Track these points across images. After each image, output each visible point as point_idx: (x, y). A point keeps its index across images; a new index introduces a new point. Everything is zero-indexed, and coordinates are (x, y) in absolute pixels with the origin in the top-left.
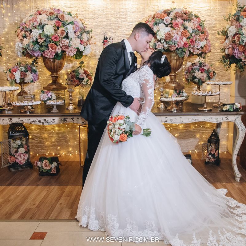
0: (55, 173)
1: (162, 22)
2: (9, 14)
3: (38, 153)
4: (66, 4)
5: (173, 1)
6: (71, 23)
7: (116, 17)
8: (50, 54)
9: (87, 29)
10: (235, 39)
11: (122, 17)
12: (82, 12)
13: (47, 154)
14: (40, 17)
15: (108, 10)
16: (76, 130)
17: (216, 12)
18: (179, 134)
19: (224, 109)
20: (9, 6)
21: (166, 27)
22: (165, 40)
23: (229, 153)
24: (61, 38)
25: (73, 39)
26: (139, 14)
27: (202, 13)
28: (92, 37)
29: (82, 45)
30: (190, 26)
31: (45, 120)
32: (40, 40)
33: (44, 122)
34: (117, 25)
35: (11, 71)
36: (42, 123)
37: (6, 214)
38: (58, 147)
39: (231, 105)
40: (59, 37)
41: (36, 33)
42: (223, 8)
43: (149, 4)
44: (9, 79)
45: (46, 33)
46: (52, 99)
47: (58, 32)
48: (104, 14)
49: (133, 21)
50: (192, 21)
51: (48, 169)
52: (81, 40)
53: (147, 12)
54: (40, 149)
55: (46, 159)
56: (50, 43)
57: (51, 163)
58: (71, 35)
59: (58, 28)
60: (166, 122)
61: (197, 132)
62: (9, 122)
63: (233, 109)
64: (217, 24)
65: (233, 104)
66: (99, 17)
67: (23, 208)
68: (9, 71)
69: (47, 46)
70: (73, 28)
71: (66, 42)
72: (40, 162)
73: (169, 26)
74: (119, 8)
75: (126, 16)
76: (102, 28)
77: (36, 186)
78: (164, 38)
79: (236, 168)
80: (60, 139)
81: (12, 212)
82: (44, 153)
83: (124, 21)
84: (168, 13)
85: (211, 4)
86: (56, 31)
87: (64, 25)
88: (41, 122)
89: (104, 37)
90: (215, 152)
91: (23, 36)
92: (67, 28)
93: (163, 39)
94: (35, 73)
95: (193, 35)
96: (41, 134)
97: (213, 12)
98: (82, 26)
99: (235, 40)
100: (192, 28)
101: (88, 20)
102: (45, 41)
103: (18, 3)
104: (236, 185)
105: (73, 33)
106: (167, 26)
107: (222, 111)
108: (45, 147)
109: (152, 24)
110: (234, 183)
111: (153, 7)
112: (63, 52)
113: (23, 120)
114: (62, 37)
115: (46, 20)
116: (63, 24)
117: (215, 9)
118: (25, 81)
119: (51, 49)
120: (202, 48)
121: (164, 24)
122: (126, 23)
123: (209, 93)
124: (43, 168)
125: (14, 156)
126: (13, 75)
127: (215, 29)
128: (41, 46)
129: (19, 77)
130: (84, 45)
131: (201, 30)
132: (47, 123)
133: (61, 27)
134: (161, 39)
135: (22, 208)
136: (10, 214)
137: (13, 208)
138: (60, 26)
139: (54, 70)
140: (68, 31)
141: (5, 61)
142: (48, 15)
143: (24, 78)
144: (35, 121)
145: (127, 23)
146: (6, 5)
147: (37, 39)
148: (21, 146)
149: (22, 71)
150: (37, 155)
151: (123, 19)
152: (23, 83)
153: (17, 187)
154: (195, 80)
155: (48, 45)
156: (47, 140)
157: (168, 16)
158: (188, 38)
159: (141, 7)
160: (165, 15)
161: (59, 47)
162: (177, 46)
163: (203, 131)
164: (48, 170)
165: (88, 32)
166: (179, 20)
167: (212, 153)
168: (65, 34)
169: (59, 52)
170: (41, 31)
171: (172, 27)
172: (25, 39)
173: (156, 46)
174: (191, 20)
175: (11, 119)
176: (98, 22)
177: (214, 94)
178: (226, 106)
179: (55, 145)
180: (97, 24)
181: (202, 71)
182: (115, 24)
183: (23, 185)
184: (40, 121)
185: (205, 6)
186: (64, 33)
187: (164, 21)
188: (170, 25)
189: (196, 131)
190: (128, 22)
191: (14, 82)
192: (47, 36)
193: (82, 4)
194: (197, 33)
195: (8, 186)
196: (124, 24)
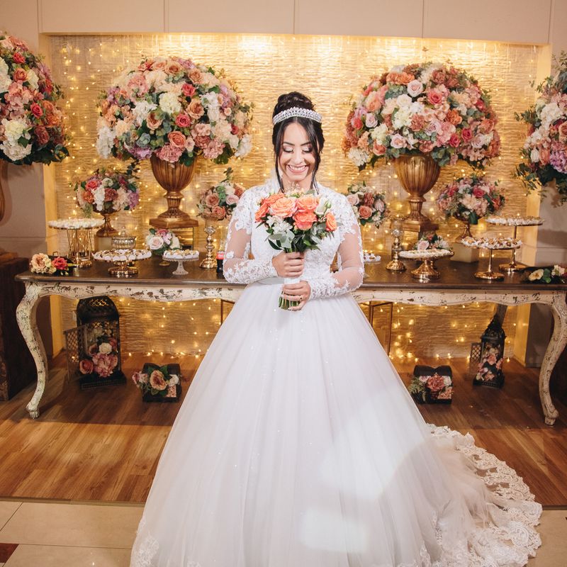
0: (175, 396)
2: (79, 68)
3: (131, 351)
4: (194, 49)
5: (425, 48)
6: (215, 89)
7: (297, 78)
8: (169, 155)
9: (243, 103)
10: (558, 130)
11: (309, 77)
12: (228, 65)
13: (149, 354)
14: (150, 77)
15: (282, 63)
16: (210, 308)
17: (504, 70)
18: (417, 319)
19: (532, 277)
20: (78, 51)
21: (413, 102)
22: (410, 130)
23: (515, 360)
24: (194, 121)
25: (218, 124)
26: (345, 72)
27: (475, 73)
28: (251, 119)
29: (235, 136)
30: (464, 100)
31: (162, 291)
32: (152, 125)
33: (160, 295)
35: (86, 186)
36: (156, 297)
37: (91, 489)
38: (170, 340)
39: (546, 270)
40: (191, 119)
41: (143, 109)
42: (518, 62)
43: (367, 52)
44: (81, 201)
45: (164, 109)
46: (172, 247)
47: (189, 108)
48: (273, 70)
49: (331, 87)
50: (467, 90)
51: (161, 389)
52: (233, 126)
53: (362, 67)
54: (135, 344)
55: (157, 368)
56: (172, 131)
57: (167, 378)
58: (214, 114)
59: (189, 100)
60: (411, 303)
61: (452, 317)
62: (87, 294)
63: (551, 277)
64: (504, 95)
65: (551, 268)
66: (262, 76)
67: (123, 475)
68: (83, 185)
69: (166, 138)
70: (219, 99)
71: (204, 130)
72: (144, 375)
73: (419, 99)
74: (303, 59)
75: (317, 75)
76: (267, 99)
77: (141, 425)
78: (409, 125)
79: (547, 400)
80: (176, 325)
81: (103, 482)
82: (144, 351)
83: (313, 86)
84: (415, 72)
85: (492, 54)
86: (184, 107)
87: (201, 93)
88: (154, 295)
90: (497, 362)
91: (115, 116)
92: (206, 101)
93: (407, 127)
94: (134, 192)
95: (470, 119)
96: (137, 313)
97: (497, 70)
98: (234, 95)
99: (558, 133)
100: (466, 105)
102: (162, 126)
103: (96, 46)
104: (548, 434)
105: (218, 112)
106: (415, 100)
107: (528, 281)
108: (146, 339)
109: (382, 95)
110: (543, 430)
111: (374, 57)
112: (196, 149)
113: (116, 291)
114: (197, 118)
115: (164, 82)
116: (197, 90)
117: (502, 64)
118: (114, 208)
119: (173, 143)
120: (485, 147)
121: (409, 95)
122: (318, 90)
123: (502, 244)
124: (151, 388)
125: (90, 359)
126: (91, 194)
127: (500, 106)
128: (154, 137)
129: (103, 200)
130: (238, 136)
131: (484, 111)
132: (165, 298)
133: (193, 97)
134: (402, 128)
135: (120, 475)
136: (100, 487)
137: (103, 474)
138: (191, 96)
139: (174, 186)
140: (209, 106)
141: (70, 163)
142: (167, 71)
143: (112, 201)
144: (142, 293)
146: (73, 49)
147: (144, 122)
148: (103, 339)
149: (108, 187)
150: (130, 354)
151: (312, 81)
152: (108, 211)
153: (102, 425)
154: (463, 213)
155: (167, 134)
156: (149, 325)
157: (416, 78)
158: (459, 126)
159: (349, 58)
160: (409, 77)
161: (190, 140)
162: (436, 144)
163: (465, 314)
164: (160, 391)
165: (246, 109)
166: (441, 89)
167: (491, 363)
168: (202, 113)
169: (190, 149)
170: (154, 107)
171: (425, 103)
172: (120, 122)
173: (390, 141)
174: (464, 89)
175: (92, 288)
176: (259, 86)
177: (513, 246)
178: (536, 272)
179: (166, 336)
180: (257, 91)
181: (478, 194)
183: (114, 423)
184: (150, 294)
185: (480, 58)
186: (200, 110)
187: (409, 90)
188: (422, 99)
189: (451, 314)
191: (92, 208)
192: (167, 118)
193: (229, 50)
194: (478, 116)
195: (83, 423)
196: (313, 93)
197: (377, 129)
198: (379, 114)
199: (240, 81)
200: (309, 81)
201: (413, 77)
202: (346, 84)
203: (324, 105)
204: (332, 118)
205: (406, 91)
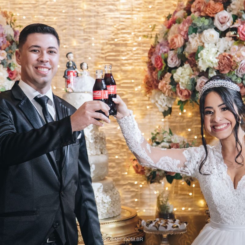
1: (211, 25)
21: (221, 37)
22: (218, 72)
34: (93, 20)
49: (133, 10)
52: (9, 70)
73: (227, 34)
78: (216, 67)
83: (111, 11)
89: (68, 63)
93: (214, 68)
101: (20, 8)
106: (223, 34)
109: (185, 29)
121: (216, 29)
122: (117, 14)
145: (118, 16)
151: (109, 5)
157: (225, 8)
160: (218, 6)
171: (235, 39)
173: (195, 84)
176: (45, 12)
182: (88, 19)
187: (217, 23)
188: (232, 33)
190: (122, 14)
196: (111, 18)
197: (180, 70)
198: (182, 52)
199: (20, 6)
200: (106, 5)
201: (222, 6)
202: (150, 7)
203: (124, 33)
204: (134, 49)
205: (212, 24)
